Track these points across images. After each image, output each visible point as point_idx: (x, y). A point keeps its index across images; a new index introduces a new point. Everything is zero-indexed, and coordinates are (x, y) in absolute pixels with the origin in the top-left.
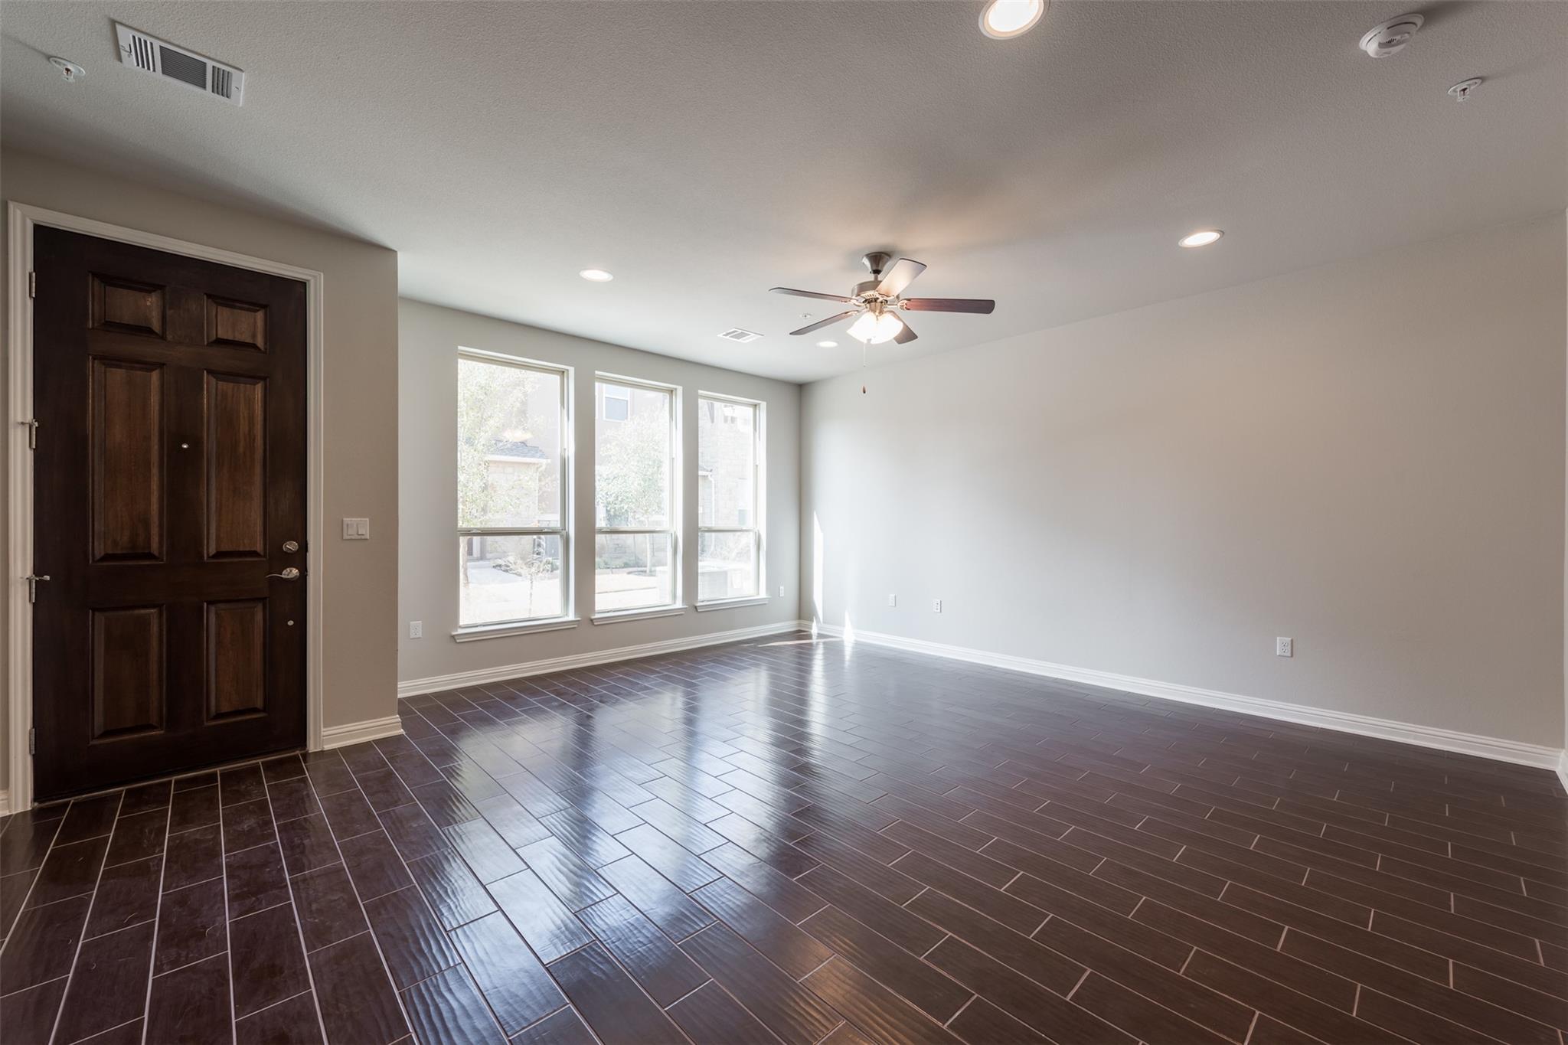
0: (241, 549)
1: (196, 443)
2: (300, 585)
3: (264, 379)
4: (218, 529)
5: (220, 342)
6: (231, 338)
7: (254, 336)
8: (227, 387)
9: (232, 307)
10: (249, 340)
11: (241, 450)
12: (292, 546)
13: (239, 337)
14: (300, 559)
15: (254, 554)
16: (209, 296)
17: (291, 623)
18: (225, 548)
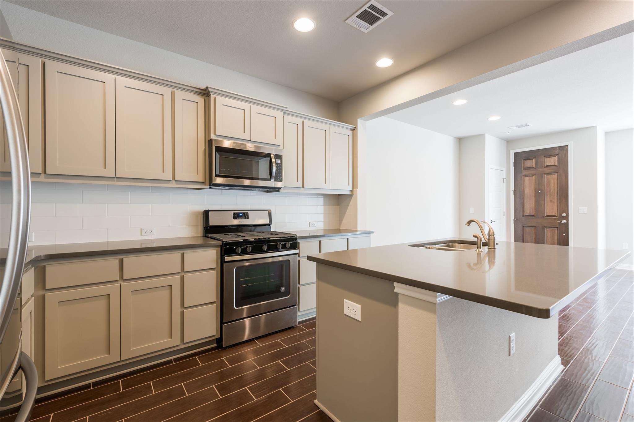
0: (552, 215)
1: (542, 190)
2: (567, 225)
3: (557, 173)
4: (547, 210)
5: (547, 166)
6: (549, 165)
7: (555, 163)
8: (549, 176)
9: (550, 157)
10: (554, 164)
11: (552, 191)
12: (564, 215)
13: (551, 164)
14: (567, 218)
15: (555, 216)
16: (545, 156)
17: (564, 234)
18: (548, 215)
